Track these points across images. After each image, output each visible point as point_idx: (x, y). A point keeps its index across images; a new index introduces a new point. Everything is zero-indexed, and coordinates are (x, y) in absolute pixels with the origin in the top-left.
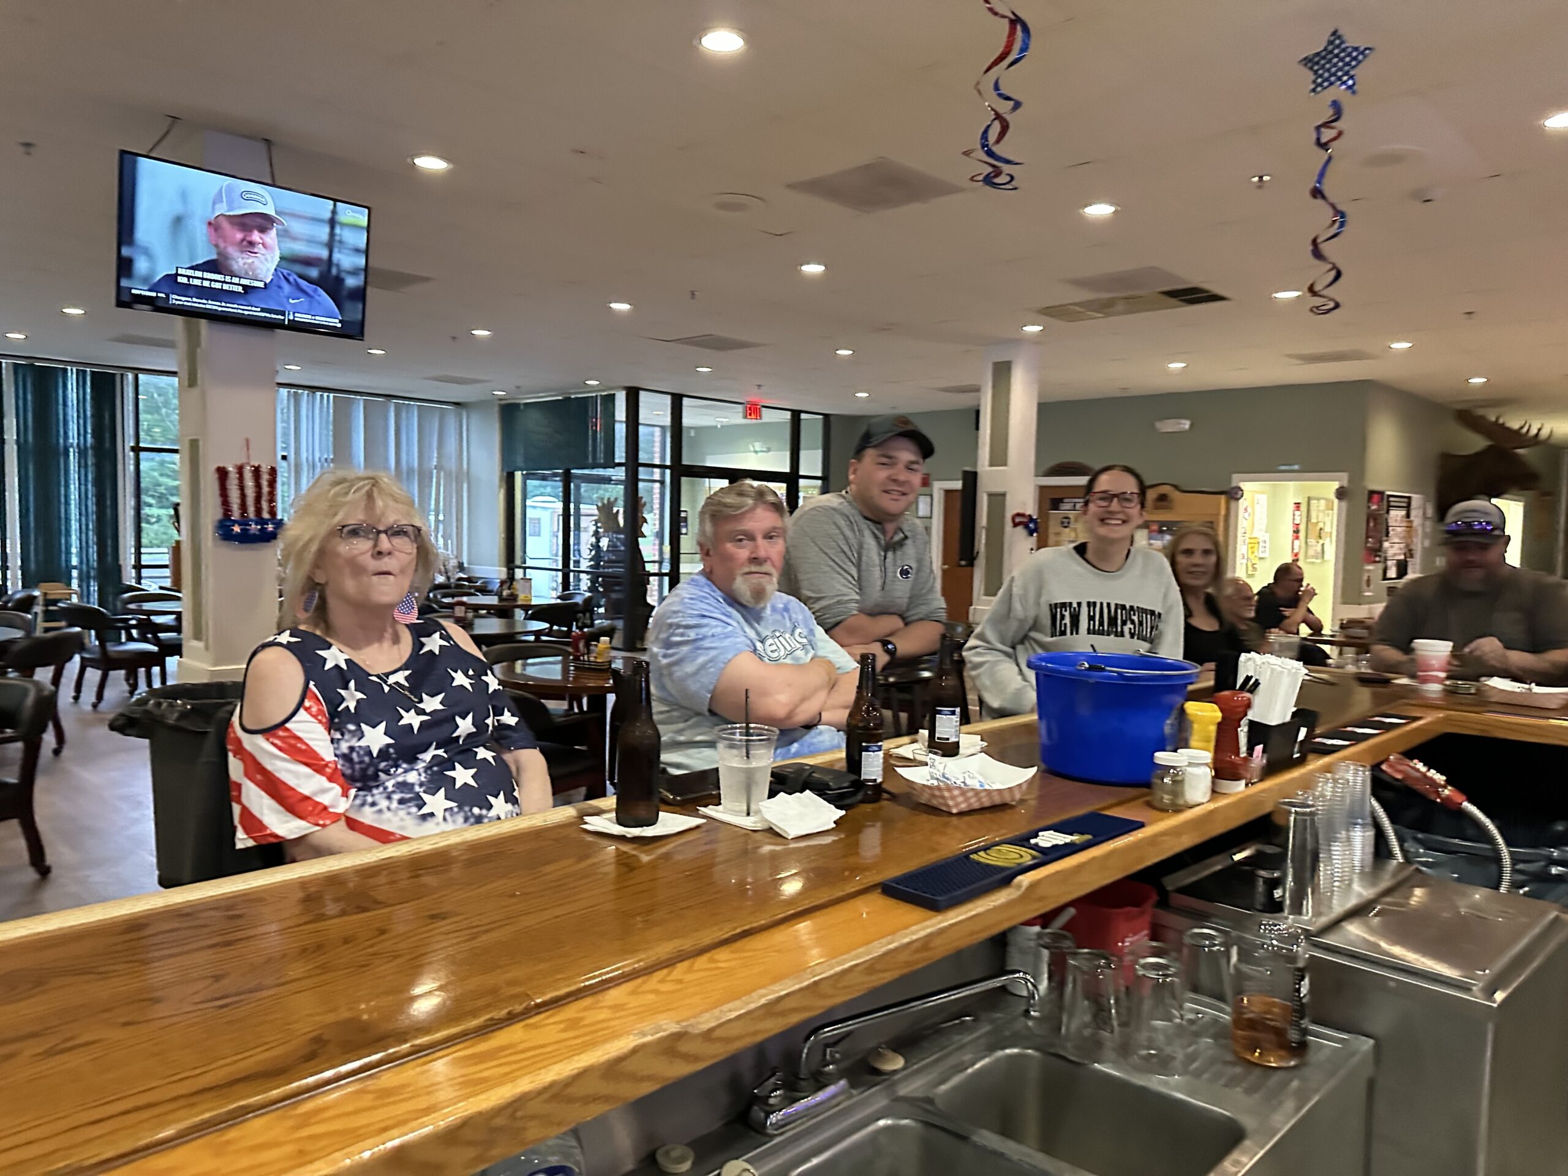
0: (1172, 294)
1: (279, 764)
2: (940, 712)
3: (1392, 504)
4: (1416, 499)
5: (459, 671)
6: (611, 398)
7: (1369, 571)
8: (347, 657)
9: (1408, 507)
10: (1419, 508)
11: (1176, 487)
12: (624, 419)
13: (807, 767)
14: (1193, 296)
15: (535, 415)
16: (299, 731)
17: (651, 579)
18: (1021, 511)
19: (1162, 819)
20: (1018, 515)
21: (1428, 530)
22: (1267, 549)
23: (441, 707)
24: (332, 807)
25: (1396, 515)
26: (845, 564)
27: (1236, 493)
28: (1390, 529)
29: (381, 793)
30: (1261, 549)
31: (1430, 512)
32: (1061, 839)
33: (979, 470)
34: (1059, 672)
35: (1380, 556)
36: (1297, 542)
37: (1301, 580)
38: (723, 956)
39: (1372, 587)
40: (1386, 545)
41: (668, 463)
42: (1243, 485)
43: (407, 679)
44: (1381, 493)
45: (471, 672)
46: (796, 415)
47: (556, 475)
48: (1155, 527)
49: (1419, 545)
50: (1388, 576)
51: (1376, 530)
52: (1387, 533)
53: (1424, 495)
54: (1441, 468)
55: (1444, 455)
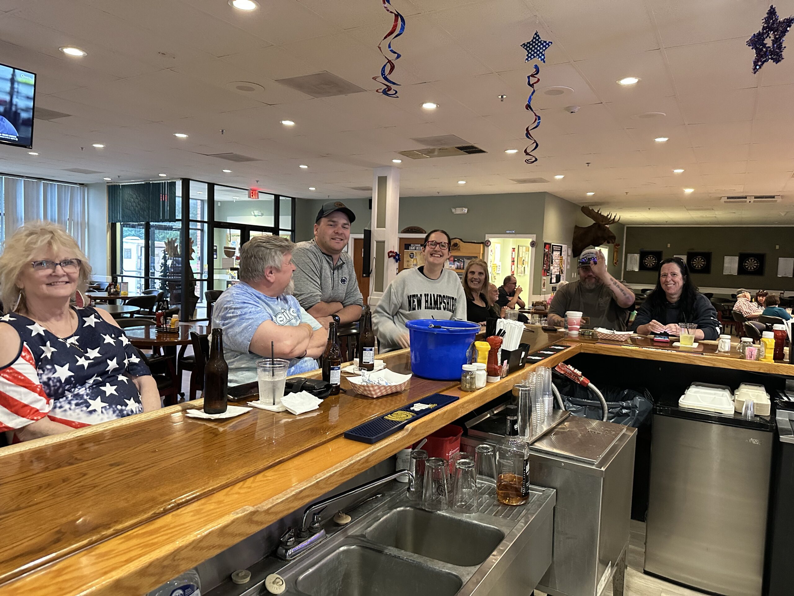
0: (461, 148)
1: (8, 388)
2: (365, 350)
3: (554, 249)
4: (564, 247)
5: (107, 335)
6: (173, 185)
7: (544, 280)
8: (44, 329)
9: (561, 251)
10: (566, 250)
11: (461, 240)
12: (181, 195)
13: (303, 379)
14: (471, 150)
15: (128, 192)
16: (18, 369)
17: (197, 282)
18: (392, 250)
19: (467, 395)
20: (391, 252)
21: (569, 261)
22: (500, 269)
23: (99, 355)
24: (41, 410)
25: (556, 254)
26: (314, 277)
27: (487, 243)
28: (553, 260)
29: (65, 401)
30: (498, 269)
31: (570, 252)
32: (424, 407)
33: (372, 230)
34: (420, 329)
35: (549, 273)
36: (513, 266)
37: (515, 283)
38: (269, 474)
39: (546, 287)
40: (552, 268)
41: (206, 220)
42: (490, 240)
43: (77, 340)
44: (550, 244)
45: (113, 336)
46: (277, 197)
47: (141, 225)
48: (452, 259)
49: (565, 267)
50: (552, 282)
51: (548, 261)
52: (552, 263)
53: (568, 245)
54: (574, 233)
55: (576, 227)
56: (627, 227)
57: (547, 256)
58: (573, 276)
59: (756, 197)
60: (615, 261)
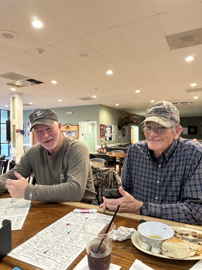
0: (29, 81)
3: (107, 127)
4: (112, 126)
7: (102, 139)
10: (114, 127)
11: (70, 124)
14: (35, 82)
20: (18, 130)
21: (116, 131)
25: (108, 129)
28: (107, 131)
31: (117, 128)
33: (11, 120)
35: (104, 136)
39: (103, 142)
40: (106, 134)
44: (104, 125)
49: (113, 134)
50: (107, 140)
51: (103, 132)
53: (115, 125)
54: (119, 120)
57: (102, 130)
58: (119, 137)
59: (181, 103)
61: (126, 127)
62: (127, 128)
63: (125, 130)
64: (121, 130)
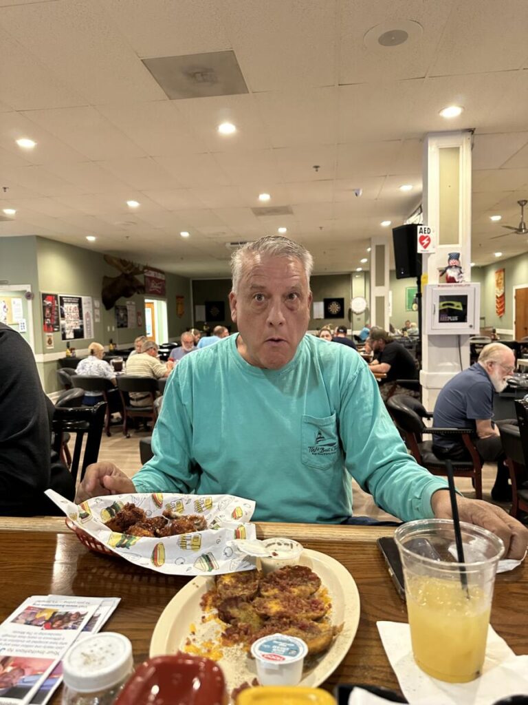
3: (65, 301)
4: (84, 299)
7: (48, 336)
9: (80, 302)
21: (98, 312)
25: (69, 307)
28: (66, 314)
31: (98, 304)
35: (58, 328)
39: (53, 344)
40: (62, 322)
44: (56, 296)
50: (67, 336)
51: (52, 314)
52: (63, 316)
53: (92, 297)
55: (105, 278)
56: (193, 281)
58: (109, 330)
60: (179, 313)
61: (128, 302)
62: (131, 304)
63: (125, 309)
64: (112, 310)
